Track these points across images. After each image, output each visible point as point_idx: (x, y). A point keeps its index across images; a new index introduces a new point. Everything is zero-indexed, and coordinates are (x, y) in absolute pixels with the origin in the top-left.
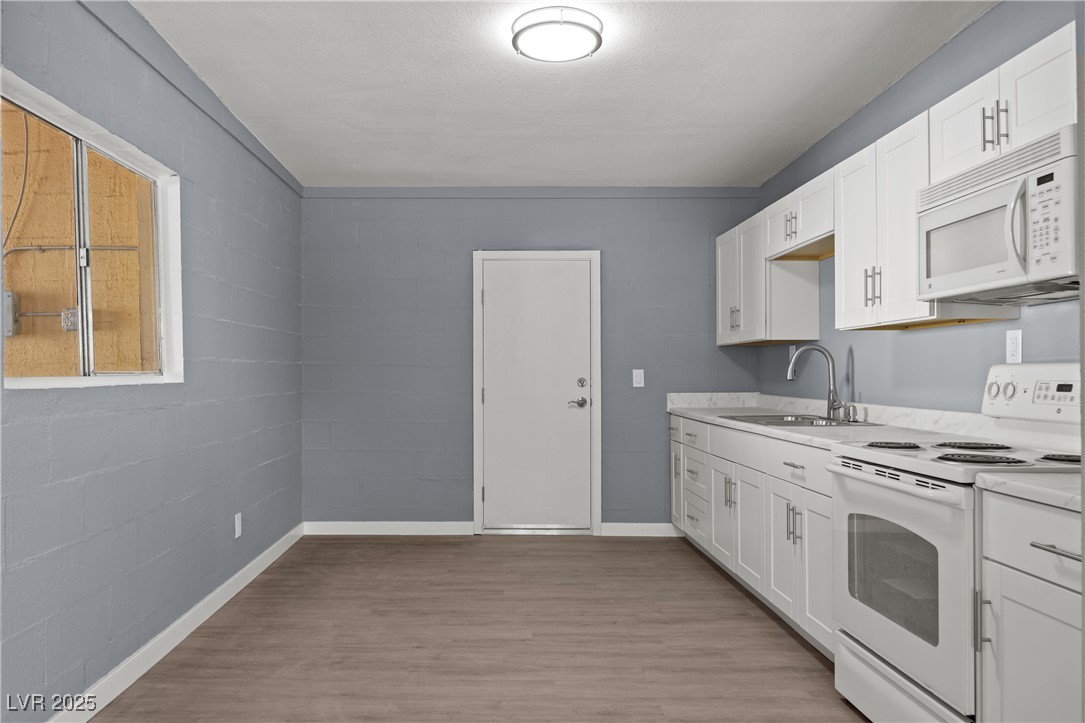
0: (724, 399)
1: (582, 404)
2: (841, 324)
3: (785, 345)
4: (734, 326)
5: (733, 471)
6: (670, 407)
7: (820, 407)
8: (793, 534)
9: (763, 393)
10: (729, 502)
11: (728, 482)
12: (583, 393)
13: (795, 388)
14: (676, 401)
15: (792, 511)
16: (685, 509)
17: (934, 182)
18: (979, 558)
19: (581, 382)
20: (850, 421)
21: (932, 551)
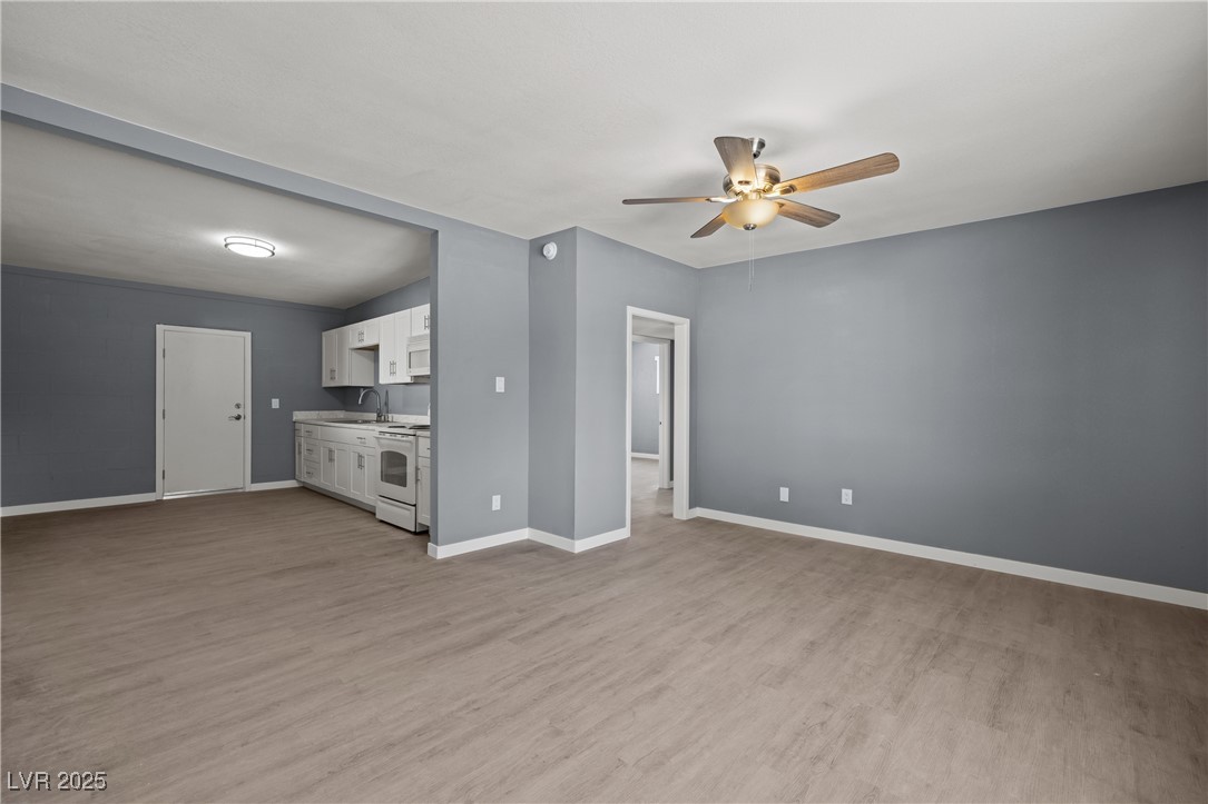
0: (325, 414)
1: (238, 418)
2: (381, 381)
3: (358, 389)
4: (332, 378)
5: (332, 445)
6: (294, 419)
7: (374, 416)
8: (361, 466)
9: (347, 410)
10: (331, 460)
11: (331, 451)
12: (240, 412)
13: (363, 408)
14: (298, 416)
15: (360, 457)
16: (304, 470)
17: (414, 335)
18: (417, 456)
19: (238, 406)
20: (386, 421)
21: (405, 457)
